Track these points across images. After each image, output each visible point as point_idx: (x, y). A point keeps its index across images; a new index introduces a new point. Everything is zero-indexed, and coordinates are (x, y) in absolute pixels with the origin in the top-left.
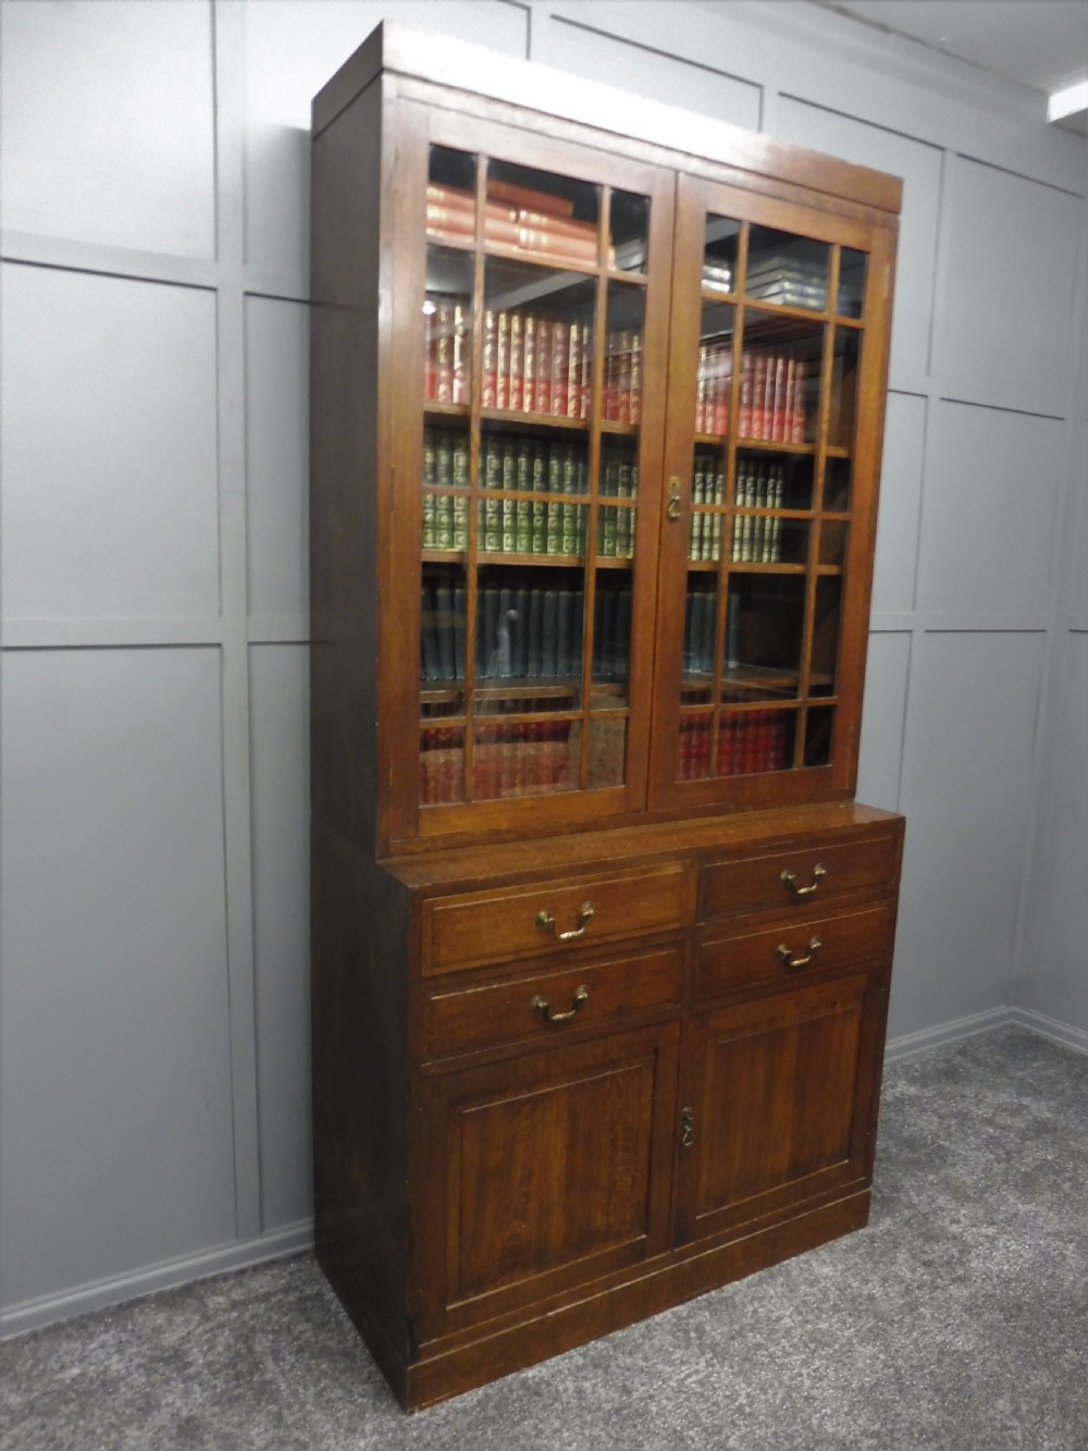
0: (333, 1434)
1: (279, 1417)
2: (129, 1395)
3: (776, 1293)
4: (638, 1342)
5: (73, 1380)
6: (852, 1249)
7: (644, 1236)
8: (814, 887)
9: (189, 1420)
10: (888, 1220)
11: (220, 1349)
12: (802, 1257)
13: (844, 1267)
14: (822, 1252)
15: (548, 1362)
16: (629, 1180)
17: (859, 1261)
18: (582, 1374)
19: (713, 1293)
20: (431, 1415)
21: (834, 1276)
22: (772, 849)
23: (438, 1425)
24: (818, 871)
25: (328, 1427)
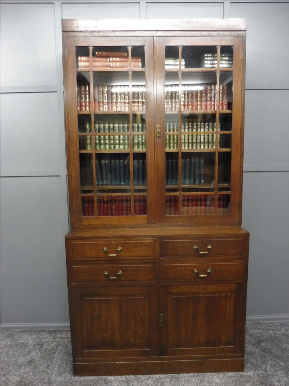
0: (55, 374)
1: (49, 366)
2: (27, 350)
3: (195, 381)
4: (143, 380)
5: (21, 343)
6: (232, 377)
7: (149, 349)
8: (207, 252)
9: (33, 359)
10: (252, 372)
11: (51, 346)
12: (213, 374)
13: (224, 382)
14: (221, 375)
15: (116, 376)
16: (142, 331)
17: (231, 381)
18: (121, 383)
19: (176, 375)
20: (79, 378)
21: (219, 383)
22: (189, 238)
23: (78, 382)
24: (209, 247)
25: (56, 372)
